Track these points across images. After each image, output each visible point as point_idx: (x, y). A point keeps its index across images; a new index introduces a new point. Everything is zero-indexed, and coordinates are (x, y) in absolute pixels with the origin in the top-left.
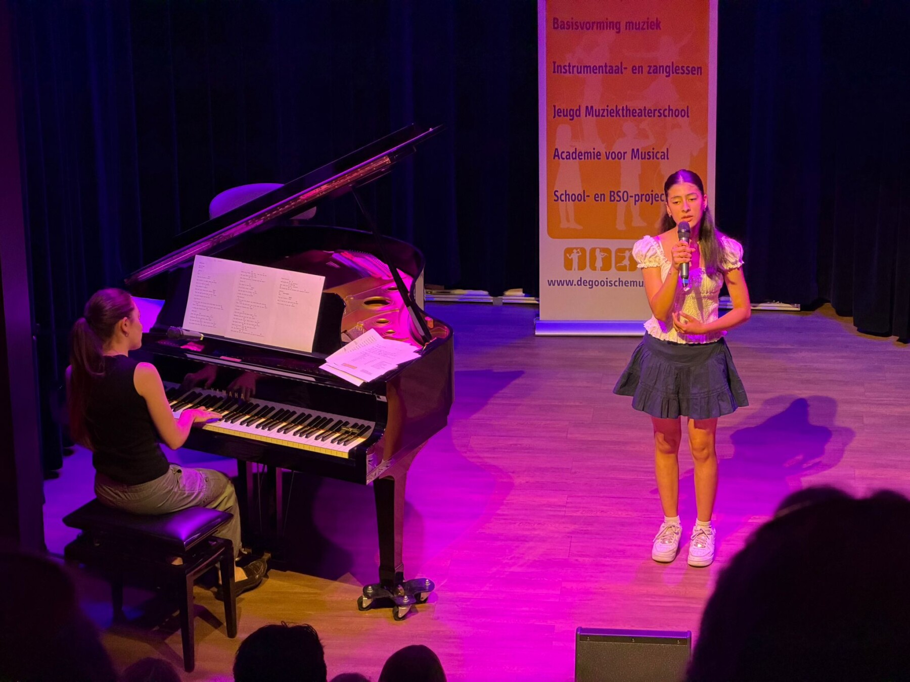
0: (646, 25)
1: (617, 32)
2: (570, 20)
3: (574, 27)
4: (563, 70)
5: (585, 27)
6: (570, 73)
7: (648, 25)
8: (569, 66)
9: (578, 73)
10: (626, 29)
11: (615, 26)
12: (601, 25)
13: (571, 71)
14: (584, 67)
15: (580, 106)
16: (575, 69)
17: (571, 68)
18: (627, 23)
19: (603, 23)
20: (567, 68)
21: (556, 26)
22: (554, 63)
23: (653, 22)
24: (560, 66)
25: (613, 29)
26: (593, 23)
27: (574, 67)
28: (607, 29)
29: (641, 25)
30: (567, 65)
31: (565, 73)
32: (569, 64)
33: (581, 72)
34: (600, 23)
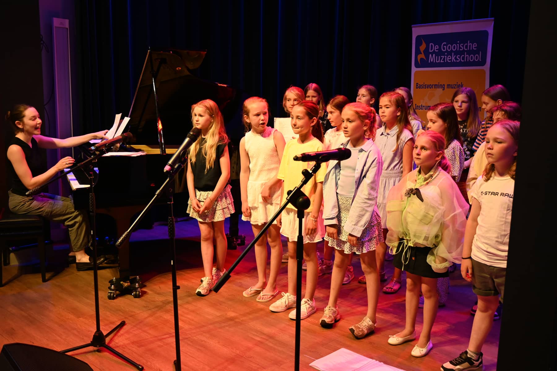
0: (456, 86)
1: (443, 90)
2: (423, 84)
3: (425, 87)
4: (419, 108)
5: (429, 88)
6: (422, 109)
7: (457, 87)
8: (422, 106)
9: (425, 109)
10: (447, 88)
11: (442, 87)
12: (436, 86)
13: (422, 108)
14: (428, 106)
15: (425, 126)
16: (424, 107)
17: (422, 107)
18: (447, 85)
19: (437, 85)
20: (421, 107)
21: (417, 87)
22: (416, 104)
23: (460, 85)
24: (418, 106)
25: (441, 88)
26: (433, 85)
27: (423, 106)
28: (439, 88)
29: (454, 86)
30: (421, 105)
31: (420, 109)
32: (422, 105)
33: (426, 109)
34: (436, 85)
